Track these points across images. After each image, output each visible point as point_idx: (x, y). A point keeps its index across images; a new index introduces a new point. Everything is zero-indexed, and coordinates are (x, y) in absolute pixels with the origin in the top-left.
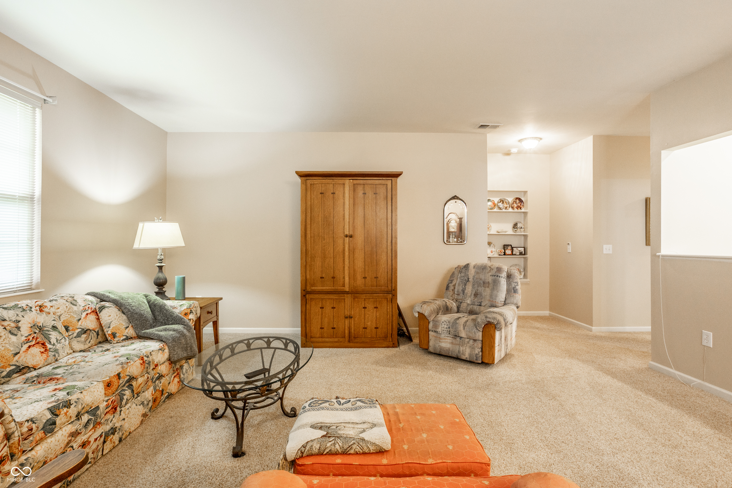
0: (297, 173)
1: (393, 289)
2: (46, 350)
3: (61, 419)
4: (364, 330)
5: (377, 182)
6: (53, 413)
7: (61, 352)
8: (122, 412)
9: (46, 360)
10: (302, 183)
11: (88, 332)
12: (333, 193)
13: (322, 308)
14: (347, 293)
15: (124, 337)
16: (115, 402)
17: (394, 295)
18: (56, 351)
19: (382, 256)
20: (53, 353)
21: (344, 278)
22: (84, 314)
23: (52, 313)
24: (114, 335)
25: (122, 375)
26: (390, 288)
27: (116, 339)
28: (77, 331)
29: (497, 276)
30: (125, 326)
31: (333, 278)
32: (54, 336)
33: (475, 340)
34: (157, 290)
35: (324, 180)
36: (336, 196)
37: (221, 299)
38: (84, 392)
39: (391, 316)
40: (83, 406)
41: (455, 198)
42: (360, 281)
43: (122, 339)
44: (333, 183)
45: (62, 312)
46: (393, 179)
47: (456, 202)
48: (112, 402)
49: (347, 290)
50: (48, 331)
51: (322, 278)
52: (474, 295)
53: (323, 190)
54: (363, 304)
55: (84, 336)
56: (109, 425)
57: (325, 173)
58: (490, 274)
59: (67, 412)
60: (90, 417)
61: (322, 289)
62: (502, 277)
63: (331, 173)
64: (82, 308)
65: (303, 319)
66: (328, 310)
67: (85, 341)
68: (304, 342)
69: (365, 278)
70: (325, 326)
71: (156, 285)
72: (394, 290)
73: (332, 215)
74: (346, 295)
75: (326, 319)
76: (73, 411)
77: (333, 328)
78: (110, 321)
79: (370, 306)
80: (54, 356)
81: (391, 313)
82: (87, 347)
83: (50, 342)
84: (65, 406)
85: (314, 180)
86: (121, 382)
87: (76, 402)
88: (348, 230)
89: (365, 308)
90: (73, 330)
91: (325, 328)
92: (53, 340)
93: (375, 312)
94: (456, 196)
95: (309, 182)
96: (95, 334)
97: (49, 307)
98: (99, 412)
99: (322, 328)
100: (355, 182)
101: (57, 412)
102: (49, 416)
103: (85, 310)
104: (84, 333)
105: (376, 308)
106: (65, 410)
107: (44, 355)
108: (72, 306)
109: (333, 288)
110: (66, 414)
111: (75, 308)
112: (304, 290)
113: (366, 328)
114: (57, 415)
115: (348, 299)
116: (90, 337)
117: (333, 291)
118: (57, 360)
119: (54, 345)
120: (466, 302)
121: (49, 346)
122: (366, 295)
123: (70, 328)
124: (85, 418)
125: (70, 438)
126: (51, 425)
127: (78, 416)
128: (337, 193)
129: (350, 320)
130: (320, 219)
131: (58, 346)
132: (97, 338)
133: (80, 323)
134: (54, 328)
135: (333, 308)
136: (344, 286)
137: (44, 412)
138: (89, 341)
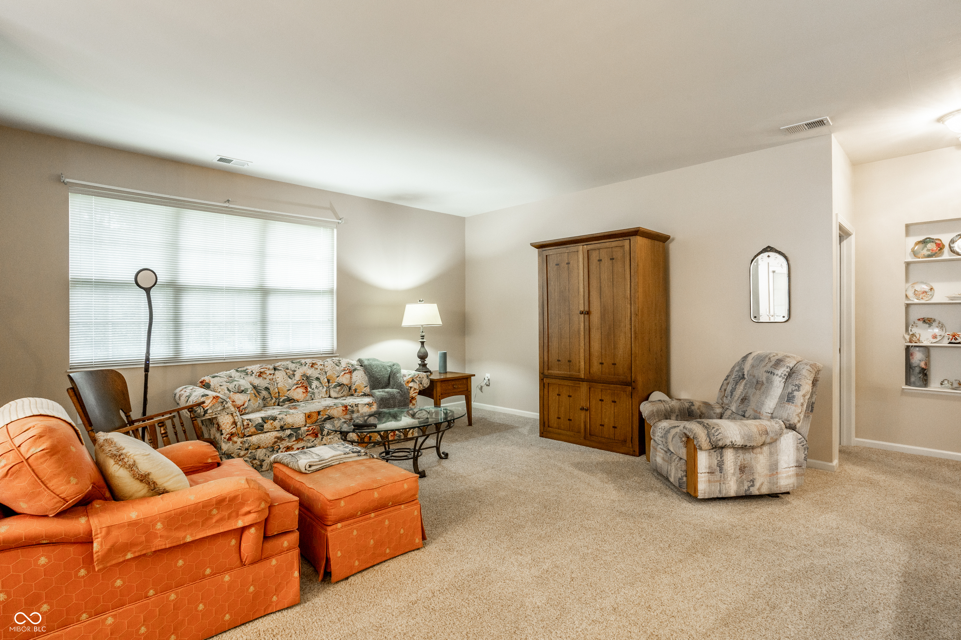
0: (532, 245)
1: (633, 380)
2: (307, 391)
3: (267, 425)
4: (601, 427)
5: (614, 244)
6: (263, 420)
7: (316, 395)
8: (324, 439)
9: (305, 397)
10: (540, 255)
11: (343, 386)
12: (568, 263)
13: (559, 395)
14: (583, 380)
15: (363, 393)
16: (315, 429)
17: (634, 389)
18: (313, 393)
19: (621, 338)
20: (311, 395)
21: (579, 362)
22: (343, 373)
23: (319, 369)
24: (355, 390)
25: (321, 413)
26: (629, 379)
27: (356, 394)
28: (334, 384)
29: (771, 373)
30: (365, 385)
31: (570, 361)
32: (315, 384)
33: (681, 459)
34: (420, 362)
35: (558, 250)
36: (571, 266)
37: (474, 375)
38: (288, 416)
39: (631, 414)
40: (285, 423)
41: (769, 249)
42: (596, 368)
43: (361, 394)
44: (567, 251)
45: (329, 369)
46: (631, 238)
47: (769, 256)
48: (312, 429)
49: (583, 376)
50: (312, 380)
51: (559, 361)
52: (742, 399)
53: (558, 260)
54: (600, 395)
55: (339, 388)
56: (310, 443)
57: (557, 241)
58: (765, 369)
59: (273, 423)
60: (292, 432)
61: (558, 374)
62: (777, 375)
63: (563, 240)
64: (342, 368)
65: (541, 405)
66: (564, 398)
67: (339, 392)
68: (542, 431)
69: (602, 364)
70: (562, 416)
71: (419, 358)
72: (634, 382)
73: (567, 289)
74: (581, 382)
75: (563, 408)
76: (277, 424)
77: (570, 420)
78: (355, 380)
79: (608, 399)
80: (311, 396)
81: (631, 411)
82: (339, 396)
83: (311, 387)
84: (272, 420)
85: (549, 251)
86: (320, 417)
87: (280, 419)
88: (583, 306)
89: (602, 400)
90: (332, 383)
91: (562, 418)
92: (314, 386)
93: (613, 408)
94: (769, 247)
95: (545, 253)
96: (347, 388)
97: (319, 365)
98: (299, 432)
99: (559, 418)
100: (589, 247)
101: (266, 421)
102: (260, 421)
103: (344, 370)
104: (339, 386)
105: (614, 402)
106: (272, 421)
107: (305, 395)
108: (336, 366)
109: (569, 373)
110: (271, 424)
111: (337, 368)
112: (542, 374)
113: (603, 425)
114: (266, 423)
115: (584, 387)
116: (343, 389)
117: (568, 376)
118: (313, 399)
119: (313, 389)
120: (731, 408)
121: (309, 389)
122: (603, 384)
123: (331, 381)
124: (288, 432)
125: (276, 440)
126: (260, 426)
127: (282, 428)
128: (571, 262)
129: (586, 412)
130: (556, 294)
131: (316, 391)
132: (349, 391)
133: (338, 379)
134: (318, 379)
135: (570, 396)
136: (579, 372)
137: (258, 419)
138: (341, 392)
